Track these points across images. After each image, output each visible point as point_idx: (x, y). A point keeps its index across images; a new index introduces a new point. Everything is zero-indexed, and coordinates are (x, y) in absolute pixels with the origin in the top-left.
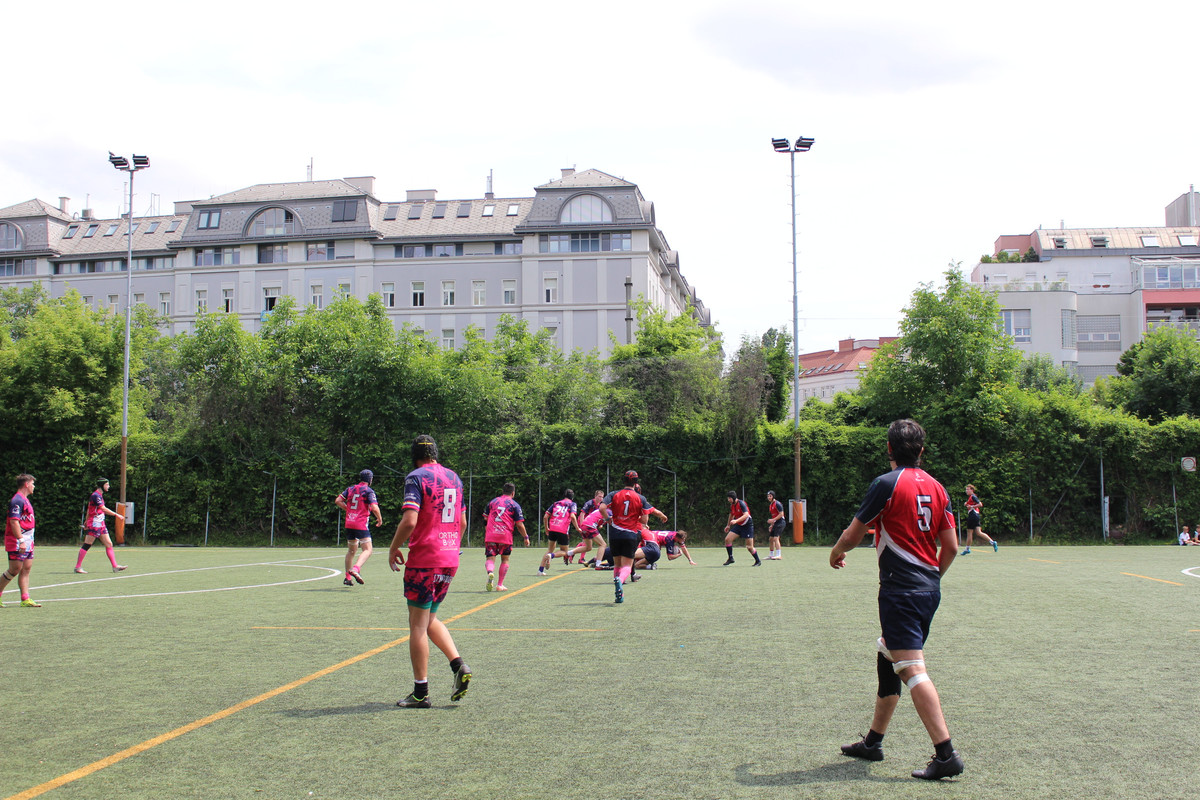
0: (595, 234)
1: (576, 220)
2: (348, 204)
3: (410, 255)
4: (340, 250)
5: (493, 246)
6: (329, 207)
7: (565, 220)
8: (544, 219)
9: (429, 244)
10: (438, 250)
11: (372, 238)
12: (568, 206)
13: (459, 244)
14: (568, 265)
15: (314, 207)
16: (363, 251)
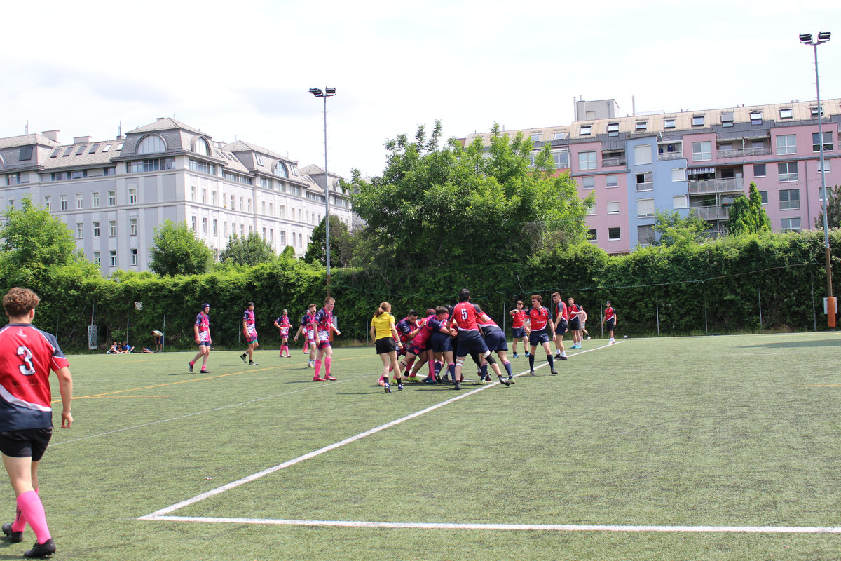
0: (156, 160)
1: (146, 152)
2: (28, 150)
3: (59, 179)
4: (23, 178)
5: (103, 171)
6: (18, 151)
7: (140, 152)
8: (130, 152)
9: (69, 172)
10: (75, 175)
11: (37, 170)
12: (141, 143)
13: (85, 170)
14: (141, 180)
15: (11, 153)
16: (34, 178)
